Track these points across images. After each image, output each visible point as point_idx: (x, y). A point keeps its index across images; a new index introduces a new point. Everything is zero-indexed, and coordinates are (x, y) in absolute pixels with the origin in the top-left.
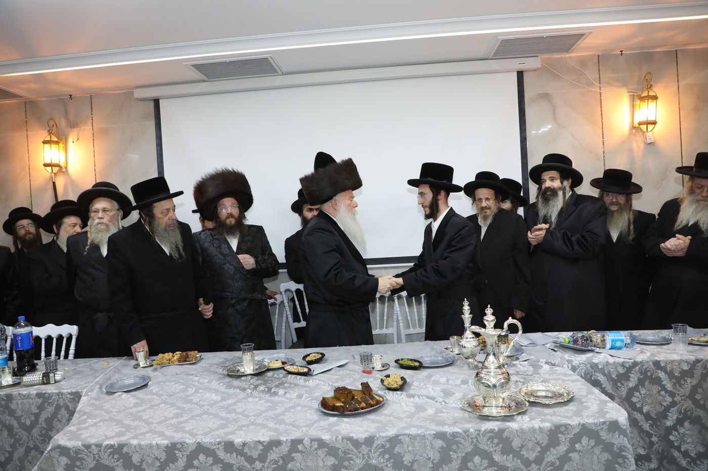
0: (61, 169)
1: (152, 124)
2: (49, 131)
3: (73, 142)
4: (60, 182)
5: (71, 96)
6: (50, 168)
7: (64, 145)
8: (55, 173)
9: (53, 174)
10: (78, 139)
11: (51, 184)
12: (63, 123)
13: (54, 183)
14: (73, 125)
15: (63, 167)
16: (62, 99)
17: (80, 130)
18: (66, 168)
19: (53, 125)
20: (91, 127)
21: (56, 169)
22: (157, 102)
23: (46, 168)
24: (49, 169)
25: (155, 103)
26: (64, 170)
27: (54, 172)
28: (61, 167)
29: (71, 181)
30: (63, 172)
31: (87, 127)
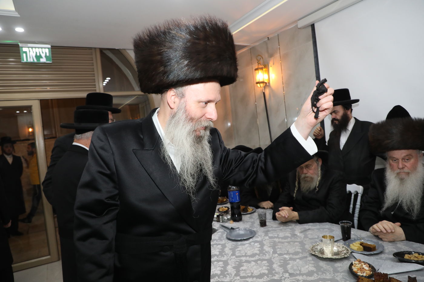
0: (266, 85)
1: (311, 43)
2: (258, 63)
3: (271, 66)
4: (267, 92)
5: (268, 38)
7: (267, 69)
10: (274, 64)
12: (266, 56)
13: (264, 93)
14: (271, 56)
16: (265, 41)
17: (274, 58)
18: (269, 83)
19: (260, 58)
20: (279, 55)
21: (263, 85)
22: (313, 26)
24: (258, 85)
25: (312, 28)
26: (268, 84)
28: (266, 83)
29: (272, 91)
30: (267, 86)
31: (277, 55)
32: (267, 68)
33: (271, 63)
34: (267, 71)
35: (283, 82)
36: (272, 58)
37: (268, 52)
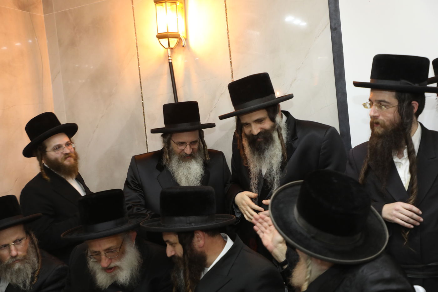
0: (180, 42)
6: (167, 39)
8: (172, 49)
9: (169, 50)
11: (167, 66)
13: (171, 64)
15: (183, 39)
18: (187, 40)
21: (173, 42)
23: (161, 40)
24: (164, 41)
26: (184, 43)
27: (170, 46)
28: (179, 38)
30: (182, 46)
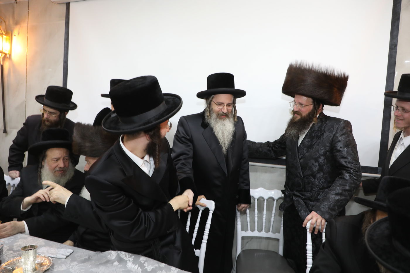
1: (64, 22)
3: (15, 35)
4: (6, 65)
10: (19, 34)
12: (10, 21)
13: (2, 66)
14: (17, 23)
15: (8, 54)
17: (20, 27)
18: (10, 55)
20: (27, 24)
22: (67, 5)
28: (6, 54)
29: (13, 65)
30: (7, 57)
31: (24, 25)
32: (9, 37)
33: (15, 32)
34: (9, 39)
35: (27, 58)
36: (18, 26)
37: (13, 17)
